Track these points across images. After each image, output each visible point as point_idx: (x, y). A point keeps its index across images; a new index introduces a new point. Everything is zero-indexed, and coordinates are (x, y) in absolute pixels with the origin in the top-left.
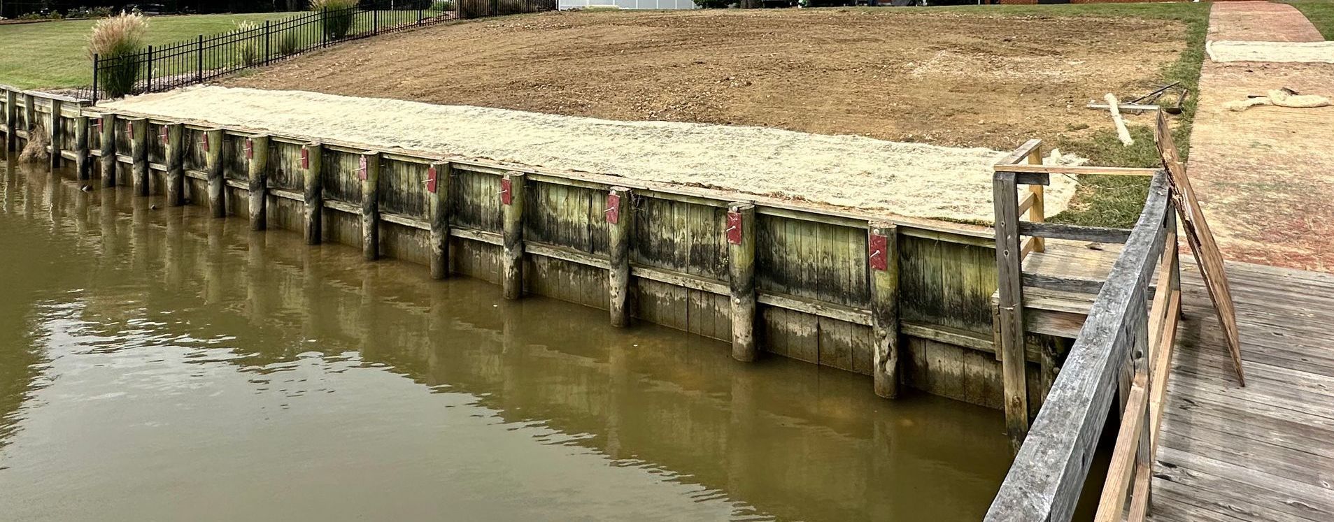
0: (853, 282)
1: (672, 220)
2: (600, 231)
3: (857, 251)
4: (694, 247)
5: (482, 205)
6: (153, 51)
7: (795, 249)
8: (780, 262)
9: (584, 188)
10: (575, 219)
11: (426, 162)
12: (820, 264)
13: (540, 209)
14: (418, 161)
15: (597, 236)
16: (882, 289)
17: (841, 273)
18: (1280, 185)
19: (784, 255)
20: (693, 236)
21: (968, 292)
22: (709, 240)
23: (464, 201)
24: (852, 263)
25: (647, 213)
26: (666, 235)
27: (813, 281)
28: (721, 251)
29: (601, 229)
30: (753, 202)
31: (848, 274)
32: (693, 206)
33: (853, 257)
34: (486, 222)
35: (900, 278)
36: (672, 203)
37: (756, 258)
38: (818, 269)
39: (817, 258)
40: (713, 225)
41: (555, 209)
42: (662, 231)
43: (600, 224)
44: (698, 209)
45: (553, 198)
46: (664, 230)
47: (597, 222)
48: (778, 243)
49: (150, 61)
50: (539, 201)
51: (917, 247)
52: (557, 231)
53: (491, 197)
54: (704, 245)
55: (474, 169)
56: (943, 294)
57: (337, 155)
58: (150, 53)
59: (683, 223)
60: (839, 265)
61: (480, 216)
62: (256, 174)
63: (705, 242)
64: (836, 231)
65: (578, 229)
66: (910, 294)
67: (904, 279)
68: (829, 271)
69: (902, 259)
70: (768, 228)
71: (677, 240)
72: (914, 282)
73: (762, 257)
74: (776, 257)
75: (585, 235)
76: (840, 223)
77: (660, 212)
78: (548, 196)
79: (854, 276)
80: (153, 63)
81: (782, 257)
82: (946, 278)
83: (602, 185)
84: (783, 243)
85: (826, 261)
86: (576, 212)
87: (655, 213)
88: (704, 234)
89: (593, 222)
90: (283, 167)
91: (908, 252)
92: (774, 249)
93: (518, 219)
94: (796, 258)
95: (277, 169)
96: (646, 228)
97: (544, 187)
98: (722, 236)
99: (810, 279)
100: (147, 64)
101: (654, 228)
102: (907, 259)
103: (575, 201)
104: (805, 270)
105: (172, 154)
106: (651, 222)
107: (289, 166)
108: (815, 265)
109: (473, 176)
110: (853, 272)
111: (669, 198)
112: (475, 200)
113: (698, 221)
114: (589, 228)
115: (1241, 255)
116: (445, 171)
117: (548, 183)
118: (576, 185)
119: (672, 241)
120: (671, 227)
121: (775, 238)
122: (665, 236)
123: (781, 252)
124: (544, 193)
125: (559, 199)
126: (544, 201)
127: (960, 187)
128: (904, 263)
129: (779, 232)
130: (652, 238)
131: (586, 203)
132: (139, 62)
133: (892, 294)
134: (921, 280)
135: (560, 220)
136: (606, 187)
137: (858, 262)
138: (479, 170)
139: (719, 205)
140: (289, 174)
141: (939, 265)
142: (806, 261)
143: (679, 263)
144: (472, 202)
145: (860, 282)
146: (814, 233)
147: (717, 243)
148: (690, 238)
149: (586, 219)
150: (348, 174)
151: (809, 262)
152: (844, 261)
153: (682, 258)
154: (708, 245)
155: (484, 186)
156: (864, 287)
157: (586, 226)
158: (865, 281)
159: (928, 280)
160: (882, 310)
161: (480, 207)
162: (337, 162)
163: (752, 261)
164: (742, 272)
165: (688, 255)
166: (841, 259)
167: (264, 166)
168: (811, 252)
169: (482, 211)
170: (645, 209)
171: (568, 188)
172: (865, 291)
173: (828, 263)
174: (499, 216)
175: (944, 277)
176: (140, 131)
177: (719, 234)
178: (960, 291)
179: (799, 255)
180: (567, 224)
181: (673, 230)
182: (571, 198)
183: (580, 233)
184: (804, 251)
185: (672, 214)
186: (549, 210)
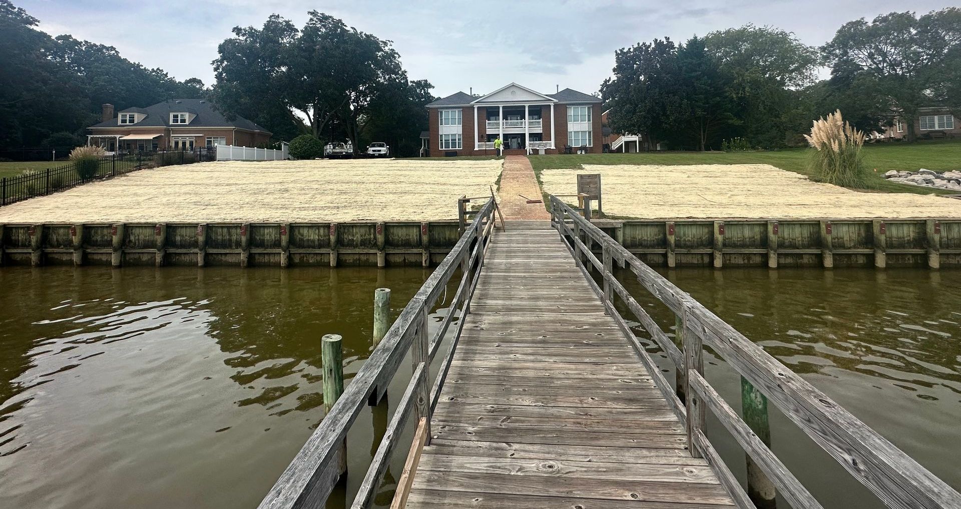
0: (415, 241)
1: (353, 232)
3: (416, 232)
4: (361, 240)
7: (397, 234)
8: (392, 240)
10: (312, 238)
12: (405, 238)
13: (297, 236)
15: (324, 241)
16: (425, 241)
17: (412, 239)
18: (516, 205)
21: (447, 238)
22: (367, 237)
23: (256, 239)
25: (344, 231)
26: (351, 237)
28: (372, 240)
29: (325, 239)
30: (384, 222)
31: (414, 239)
32: (360, 226)
34: (268, 245)
35: (429, 237)
38: (404, 240)
39: (404, 236)
40: (369, 231)
41: (303, 235)
42: (349, 236)
45: (301, 231)
50: (296, 233)
51: (434, 228)
52: (303, 243)
53: (270, 235)
54: (365, 239)
55: (263, 225)
56: (441, 240)
57: (174, 229)
59: (357, 233)
60: (411, 237)
61: (265, 243)
62: (118, 243)
63: (365, 237)
64: (410, 227)
65: (313, 241)
66: (432, 241)
67: (431, 237)
68: (408, 239)
70: (388, 230)
71: (355, 239)
72: (434, 237)
73: (388, 238)
74: (391, 238)
75: (316, 243)
76: (412, 224)
77: (348, 230)
79: (416, 239)
81: (393, 238)
84: (393, 234)
85: (406, 236)
86: (312, 235)
87: (346, 231)
88: (365, 235)
89: (322, 238)
92: (391, 235)
93: (288, 240)
96: (344, 236)
97: (298, 227)
99: (402, 242)
101: (346, 236)
102: (432, 230)
103: (313, 231)
104: (400, 240)
106: (345, 234)
107: (137, 238)
108: (403, 238)
109: (259, 228)
111: (352, 225)
113: (363, 231)
114: (318, 240)
115: (507, 219)
116: (249, 227)
117: (300, 226)
118: (313, 225)
119: (353, 239)
121: (390, 232)
123: (393, 236)
124: (299, 229)
125: (305, 232)
126: (299, 233)
127: (442, 213)
128: (431, 232)
129: (392, 230)
130: (345, 239)
131: (317, 231)
133: (427, 242)
134: (436, 236)
135: (305, 239)
136: (329, 224)
137: (416, 235)
138: (266, 225)
139: (371, 224)
141: (440, 231)
142: (401, 237)
143: (356, 246)
145: (417, 241)
146: (403, 229)
147: (370, 237)
148: (360, 237)
149: (317, 237)
152: (413, 236)
153: (357, 244)
154: (367, 239)
155: (266, 231)
158: (419, 240)
159: (438, 236)
160: (425, 247)
163: (384, 240)
164: (381, 244)
165: (359, 243)
166: (411, 235)
168: (402, 235)
169: (266, 241)
170: (342, 230)
172: (419, 243)
173: (408, 237)
174: (279, 241)
175: (441, 234)
177: (371, 234)
178: (445, 238)
179: (398, 236)
180: (308, 240)
181: (353, 235)
182: (310, 231)
183: (314, 243)
184: (400, 235)
185: (353, 230)
186: (300, 236)
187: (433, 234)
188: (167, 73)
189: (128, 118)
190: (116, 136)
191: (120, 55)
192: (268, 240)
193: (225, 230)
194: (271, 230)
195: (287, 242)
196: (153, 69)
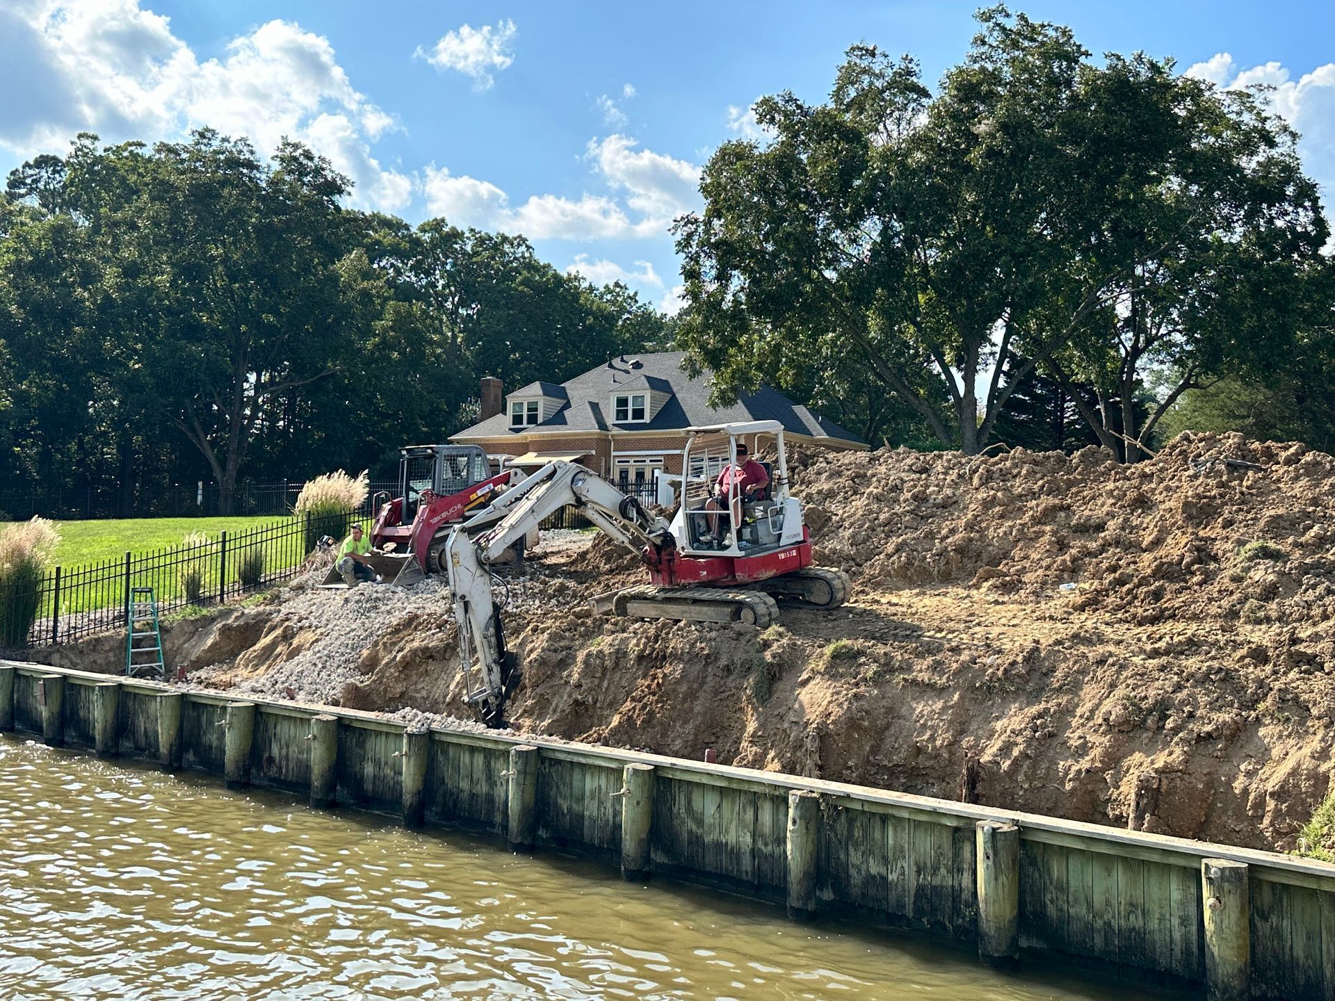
0: (1177, 951)
1: (884, 845)
2: (770, 859)
3: (1183, 904)
4: (920, 890)
5: (587, 813)
6: (62, 575)
7: (1082, 896)
8: (1059, 918)
9: (746, 792)
10: (731, 838)
11: (501, 747)
12: (1122, 922)
13: (676, 822)
14: (490, 746)
15: (766, 867)
16: (1225, 961)
17: (1157, 937)
19: (1065, 907)
20: (918, 872)
22: (944, 879)
23: (558, 808)
24: (1175, 922)
25: (845, 833)
26: (875, 868)
27: (1111, 948)
28: (963, 897)
29: (772, 855)
30: (1015, 822)
31: (1168, 939)
32: (918, 824)
33: (1177, 913)
35: (1253, 947)
36: (884, 819)
37: (1020, 909)
38: (1120, 930)
39: (1119, 913)
40: (951, 855)
41: (700, 822)
42: (868, 863)
43: (770, 848)
44: (926, 830)
45: (697, 804)
46: (871, 861)
47: (766, 845)
48: (1056, 888)
49: (57, 590)
50: (675, 810)
51: (1281, 900)
52: (703, 856)
53: (601, 802)
54: (935, 887)
55: (576, 759)
56: (1323, 974)
57: (361, 734)
58: (58, 578)
59: (902, 851)
60: (1154, 924)
61: (582, 830)
62: (237, 762)
63: (937, 881)
64: (1149, 870)
65: (735, 854)
66: (1269, 974)
67: (1259, 949)
68: (1138, 933)
69: (1256, 918)
70: (1040, 864)
71: (892, 877)
72: (1276, 956)
73: (1029, 908)
74: (1051, 910)
75: (747, 865)
76: (1156, 858)
77: (866, 831)
78: (689, 802)
79: (1179, 943)
80: (61, 592)
81: (1061, 910)
82: (1328, 950)
83: (776, 787)
84: (1063, 888)
85: (1132, 918)
86: (733, 827)
87: (857, 833)
88: (935, 870)
89: (760, 845)
90: (275, 751)
91: (1266, 908)
92: (1049, 896)
93: (644, 836)
94: (1084, 911)
95: (266, 755)
96: (842, 856)
97: (684, 788)
98: (965, 874)
99: (1107, 944)
100: (53, 594)
101: (855, 857)
102: (1265, 918)
103: (732, 811)
104: (1099, 931)
105: (105, 729)
106: (851, 849)
107: (284, 752)
108: (1115, 924)
109: (572, 769)
110: (1177, 935)
111: (880, 810)
112: (575, 806)
113: (926, 847)
114: (754, 853)
116: (532, 760)
117: (690, 783)
118: (735, 786)
119: (884, 879)
120: (883, 857)
121: (1051, 880)
122: (874, 870)
123: (1060, 902)
124: (682, 798)
125: (708, 805)
126: (683, 810)
128: (1259, 924)
129: (1056, 869)
130: (853, 872)
131: (750, 815)
132: (42, 591)
133: (1240, 970)
134: (1287, 951)
135: (708, 839)
136: (782, 791)
137: (1184, 921)
138: (583, 760)
139: (961, 824)
140: (284, 763)
141: (1317, 929)
142: (1102, 917)
143: (895, 915)
144: (570, 809)
145: (1187, 952)
146: (1114, 874)
147: (956, 884)
148: (914, 874)
149: (748, 839)
150: (377, 763)
151: (1106, 917)
152: (1162, 919)
153: (900, 908)
154: (942, 887)
155: (590, 783)
156: (1194, 959)
157: (748, 850)
158: (1195, 950)
159: (1299, 952)
160: (1224, 994)
161: (583, 816)
162: (361, 745)
163: (1015, 912)
164: (999, 928)
166: (1157, 915)
167: (247, 750)
168: (1108, 903)
169: (586, 823)
171: (721, 790)
172: (1195, 966)
173: (1136, 921)
174: (613, 833)
175: (1324, 948)
176: (56, 694)
177: (961, 870)
179: (1090, 906)
180: (719, 846)
181: (885, 860)
182: (726, 806)
183: (739, 863)
184: (1098, 900)
185: (884, 836)
186: (691, 825)
187: (1277, 932)
188: (636, 294)
189: (525, 413)
190: (498, 457)
191: (536, 256)
192: (593, 821)
193: (479, 760)
194: (603, 782)
195: (640, 841)
196: (607, 287)
